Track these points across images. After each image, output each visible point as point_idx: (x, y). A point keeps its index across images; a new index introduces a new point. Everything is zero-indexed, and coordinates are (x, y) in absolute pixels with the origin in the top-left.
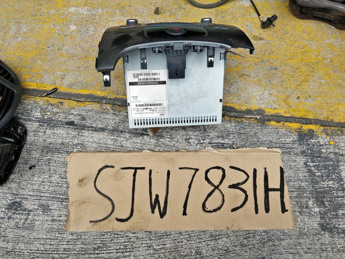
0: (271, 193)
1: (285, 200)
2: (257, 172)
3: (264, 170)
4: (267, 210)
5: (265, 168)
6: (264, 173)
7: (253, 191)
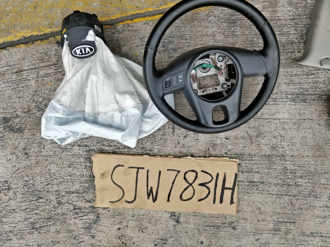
0: (225, 191)
1: (234, 196)
2: (219, 176)
3: (224, 174)
4: (221, 202)
5: (225, 173)
6: (223, 176)
7: (214, 188)
